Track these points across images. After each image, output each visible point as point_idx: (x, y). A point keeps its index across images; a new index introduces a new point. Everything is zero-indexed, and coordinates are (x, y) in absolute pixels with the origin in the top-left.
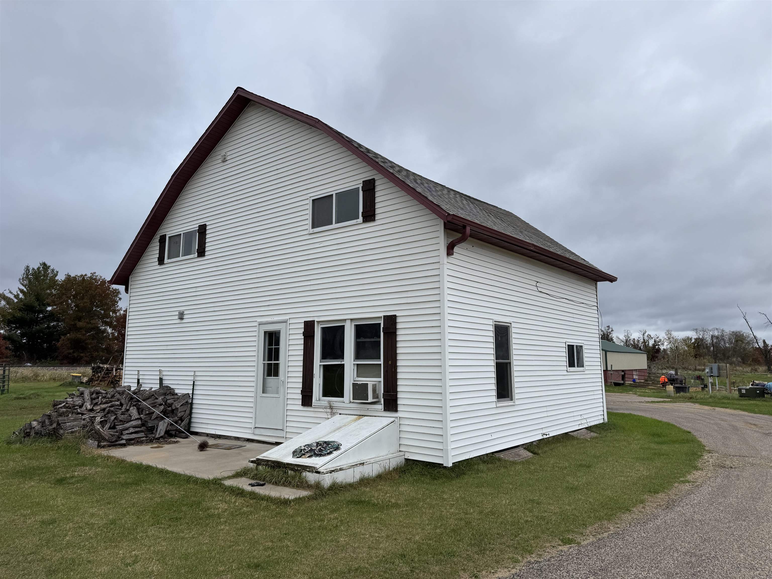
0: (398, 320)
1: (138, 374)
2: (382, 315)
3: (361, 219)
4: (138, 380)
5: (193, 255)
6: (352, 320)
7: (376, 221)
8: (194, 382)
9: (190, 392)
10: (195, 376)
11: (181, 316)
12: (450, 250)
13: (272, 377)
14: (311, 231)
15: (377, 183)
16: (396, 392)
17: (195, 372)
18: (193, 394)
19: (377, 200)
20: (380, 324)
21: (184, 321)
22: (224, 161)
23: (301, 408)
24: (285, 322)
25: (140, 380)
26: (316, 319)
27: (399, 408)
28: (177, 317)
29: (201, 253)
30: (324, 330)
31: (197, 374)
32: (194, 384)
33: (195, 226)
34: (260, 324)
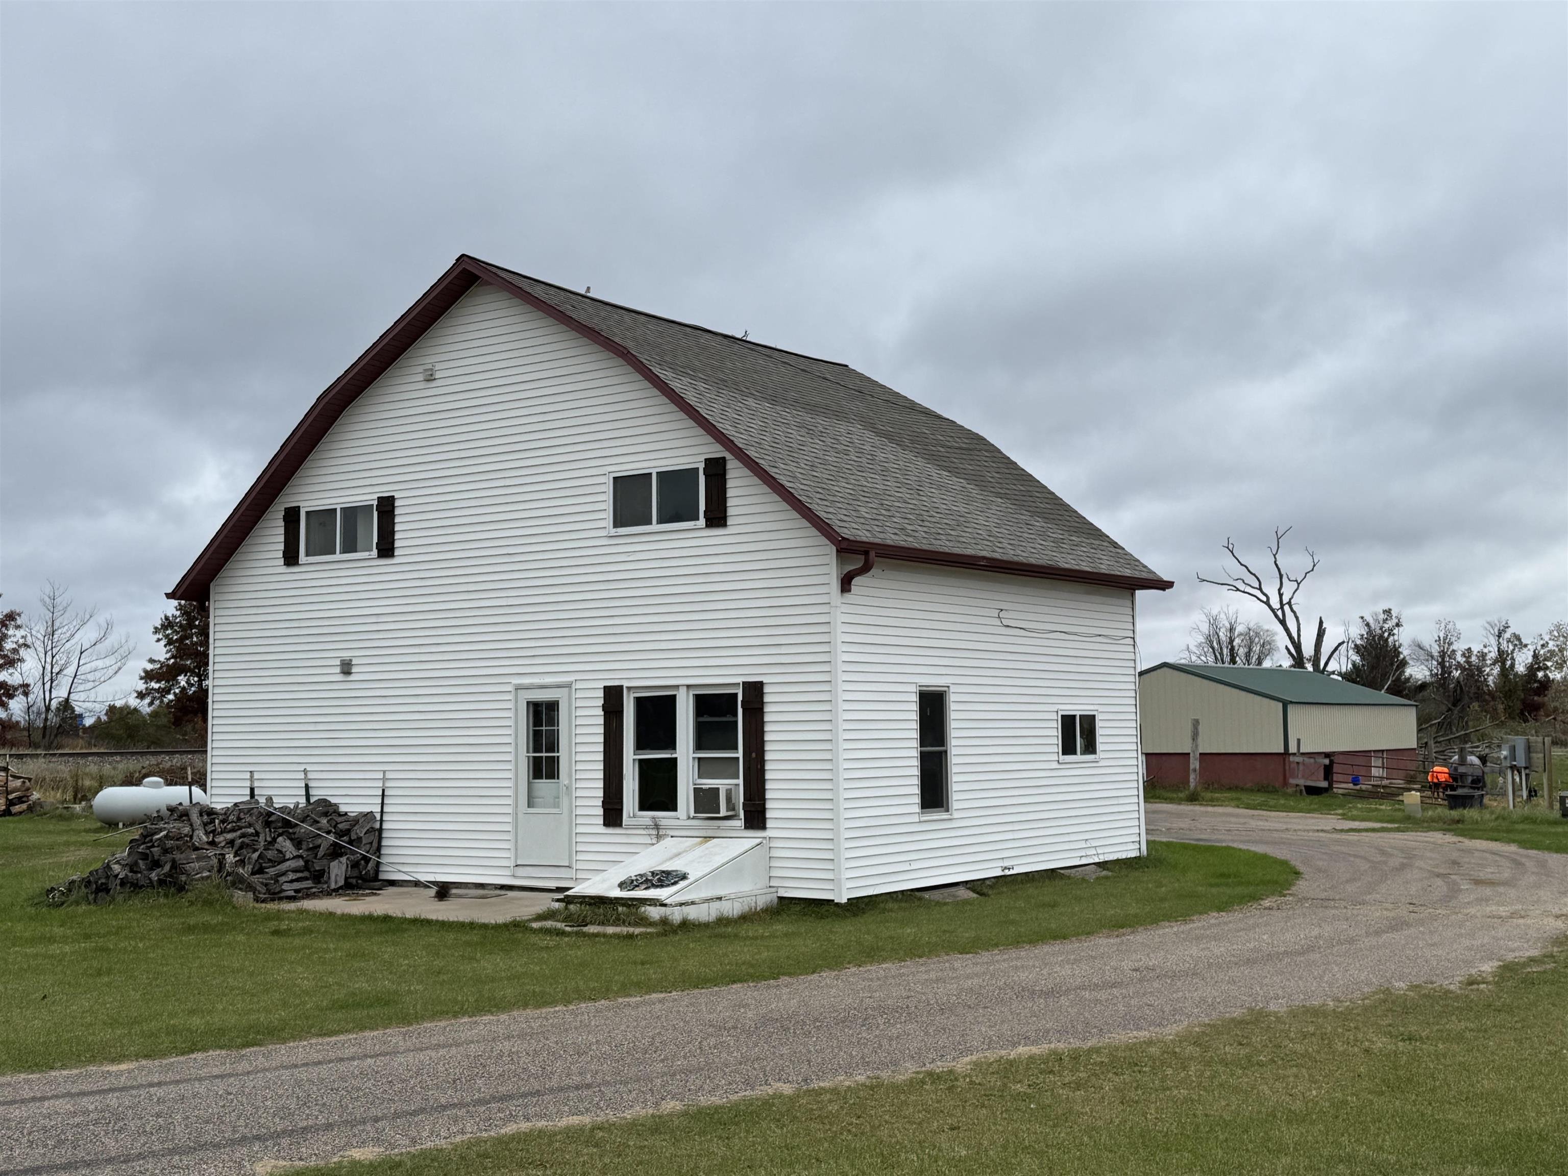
0: (767, 689)
1: (252, 779)
2: (740, 680)
3: (702, 522)
4: (252, 790)
5: (368, 553)
6: (688, 686)
7: (729, 528)
8: (383, 791)
9: (378, 809)
10: (384, 779)
11: (346, 668)
12: (846, 584)
13: (544, 781)
14: (613, 532)
15: (729, 465)
16: (764, 800)
17: (384, 772)
18: (382, 812)
19: (730, 493)
20: (735, 696)
21: (352, 678)
22: (430, 378)
23: (603, 830)
24: (568, 686)
25: (256, 789)
26: (626, 684)
27: (769, 824)
28: (338, 670)
29: (386, 549)
30: (639, 701)
31: (388, 775)
32: (383, 795)
33: (369, 498)
34: (518, 688)
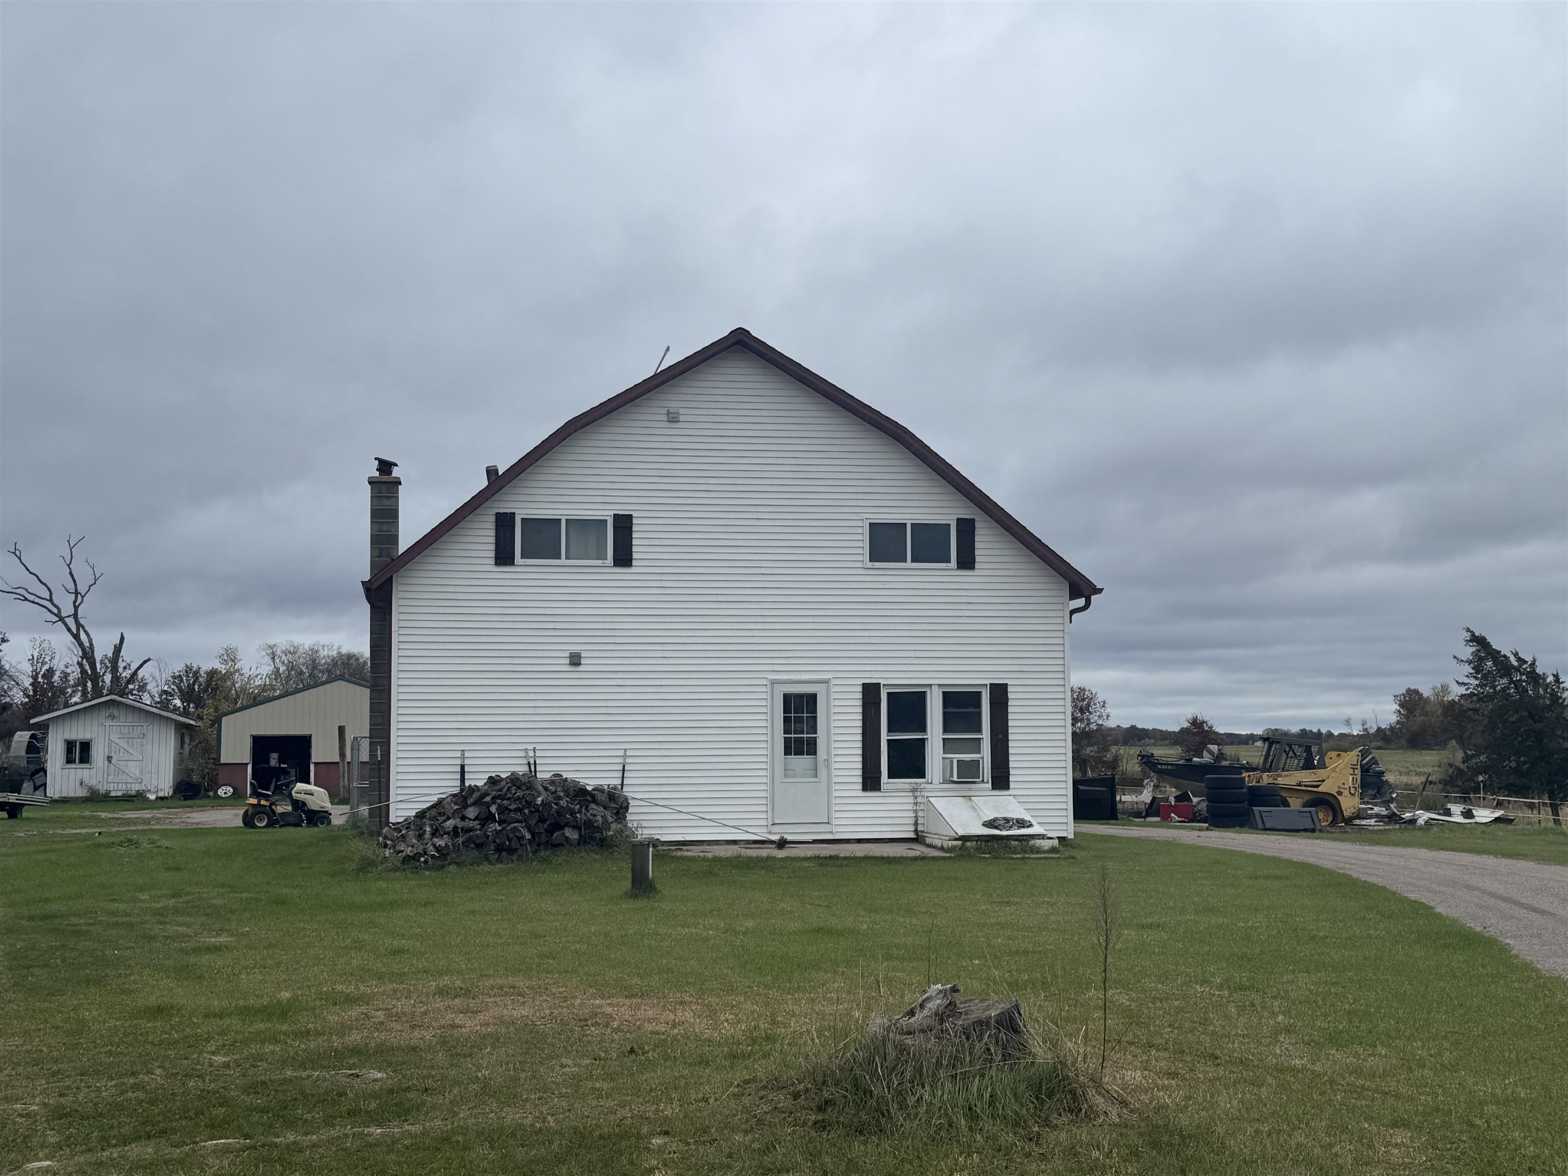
0: (1010, 689)
1: (463, 757)
2: (988, 682)
3: (953, 564)
4: (463, 767)
5: (602, 561)
6: (940, 685)
7: (978, 570)
8: (624, 766)
9: (619, 782)
10: (625, 756)
11: (575, 660)
12: (1070, 618)
14: (870, 565)
15: (977, 525)
16: (1008, 767)
17: (626, 750)
18: (622, 784)
19: (977, 545)
20: (981, 693)
21: (581, 668)
22: (673, 418)
23: (861, 793)
24: (827, 682)
25: (466, 767)
26: (882, 682)
27: (1012, 785)
28: (568, 661)
29: (623, 558)
30: (889, 695)
31: (629, 753)
32: (624, 770)
33: (606, 513)
34: (773, 682)
